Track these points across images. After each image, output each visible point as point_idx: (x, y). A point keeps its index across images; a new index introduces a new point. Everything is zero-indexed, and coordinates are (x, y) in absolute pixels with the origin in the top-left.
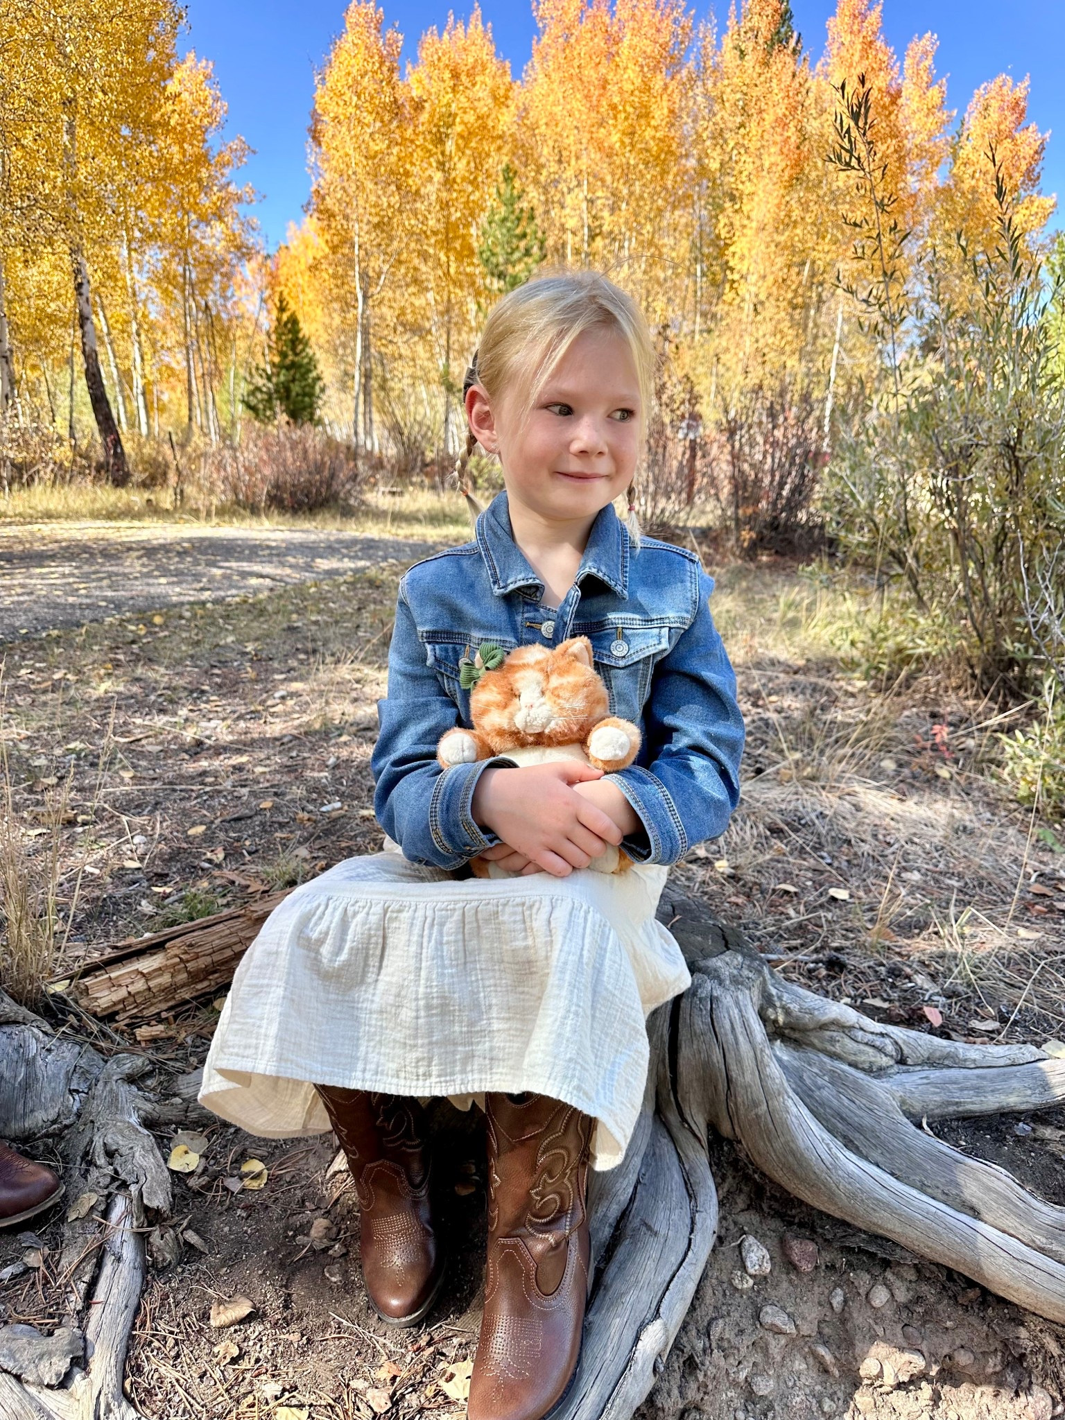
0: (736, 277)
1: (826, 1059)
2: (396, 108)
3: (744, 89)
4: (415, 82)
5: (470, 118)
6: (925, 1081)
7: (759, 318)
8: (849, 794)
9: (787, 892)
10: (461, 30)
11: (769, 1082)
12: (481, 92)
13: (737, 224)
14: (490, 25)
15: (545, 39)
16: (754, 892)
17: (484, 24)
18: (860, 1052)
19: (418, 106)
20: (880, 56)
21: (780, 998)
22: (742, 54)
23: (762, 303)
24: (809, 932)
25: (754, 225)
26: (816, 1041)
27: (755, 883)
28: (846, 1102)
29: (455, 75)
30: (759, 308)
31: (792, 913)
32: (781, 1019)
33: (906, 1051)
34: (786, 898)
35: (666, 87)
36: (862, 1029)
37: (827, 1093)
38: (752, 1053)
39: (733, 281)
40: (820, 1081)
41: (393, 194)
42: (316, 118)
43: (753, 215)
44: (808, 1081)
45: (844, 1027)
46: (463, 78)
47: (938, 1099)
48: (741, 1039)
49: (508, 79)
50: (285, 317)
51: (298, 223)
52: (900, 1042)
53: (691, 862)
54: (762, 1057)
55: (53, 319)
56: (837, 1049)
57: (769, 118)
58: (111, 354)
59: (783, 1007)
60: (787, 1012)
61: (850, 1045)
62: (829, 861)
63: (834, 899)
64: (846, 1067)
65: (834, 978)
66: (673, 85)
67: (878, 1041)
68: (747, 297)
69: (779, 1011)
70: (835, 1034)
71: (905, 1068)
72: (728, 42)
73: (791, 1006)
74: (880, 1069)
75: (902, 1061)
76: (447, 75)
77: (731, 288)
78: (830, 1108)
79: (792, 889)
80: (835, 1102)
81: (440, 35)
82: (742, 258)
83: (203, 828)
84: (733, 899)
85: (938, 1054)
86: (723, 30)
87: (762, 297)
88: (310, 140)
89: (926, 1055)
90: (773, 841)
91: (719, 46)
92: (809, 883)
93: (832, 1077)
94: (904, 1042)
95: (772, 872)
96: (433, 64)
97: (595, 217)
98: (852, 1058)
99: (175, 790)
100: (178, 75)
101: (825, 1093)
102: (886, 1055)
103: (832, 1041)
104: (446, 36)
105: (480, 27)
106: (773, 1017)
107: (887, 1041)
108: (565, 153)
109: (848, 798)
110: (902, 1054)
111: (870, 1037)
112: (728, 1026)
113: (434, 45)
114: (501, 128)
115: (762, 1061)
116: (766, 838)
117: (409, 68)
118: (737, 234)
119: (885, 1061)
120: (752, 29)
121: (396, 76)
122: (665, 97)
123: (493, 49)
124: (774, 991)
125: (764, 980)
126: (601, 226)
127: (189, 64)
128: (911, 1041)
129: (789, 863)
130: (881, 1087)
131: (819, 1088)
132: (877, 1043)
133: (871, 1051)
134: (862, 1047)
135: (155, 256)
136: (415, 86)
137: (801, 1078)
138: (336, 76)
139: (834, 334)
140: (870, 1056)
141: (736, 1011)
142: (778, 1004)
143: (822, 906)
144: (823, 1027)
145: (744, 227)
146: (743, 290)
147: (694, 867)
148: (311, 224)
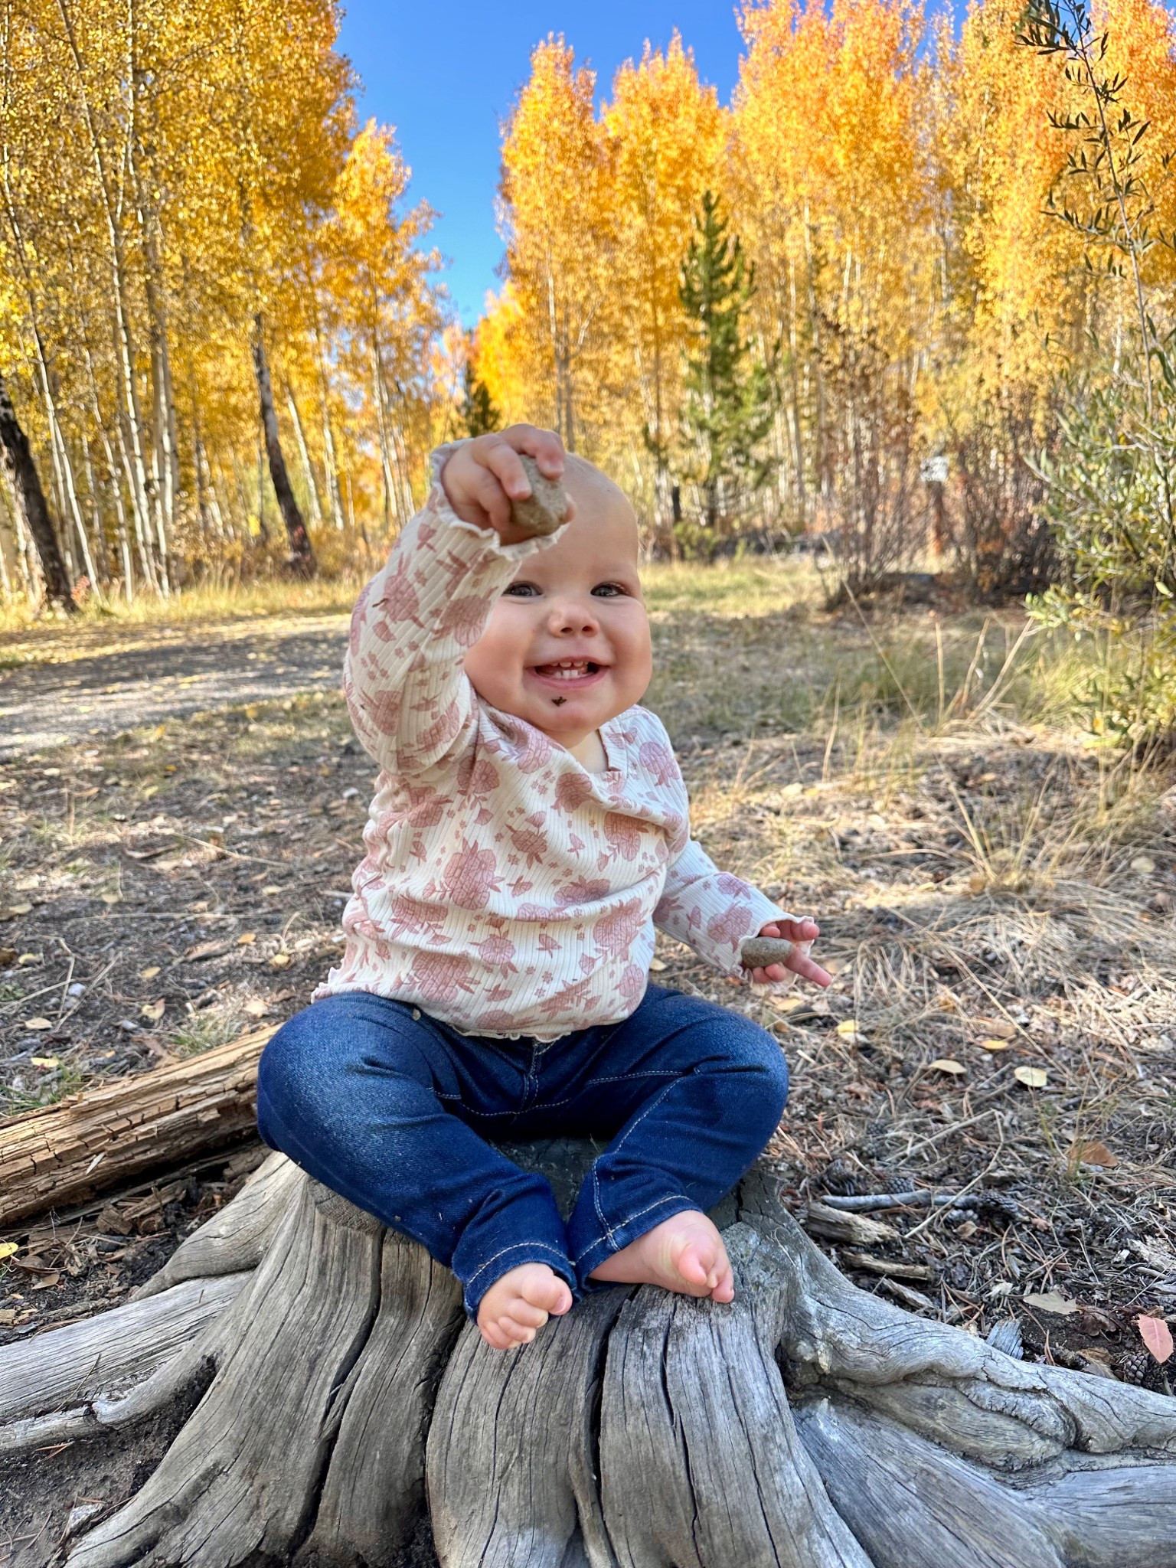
0: (989, 296)
1: (917, 1444)
2: (589, 152)
3: (990, 80)
4: (611, 121)
5: (674, 153)
6: (1121, 1497)
7: (1020, 340)
8: (1072, 912)
9: (946, 1074)
10: (659, 59)
11: (780, 1506)
12: (685, 124)
13: (987, 234)
14: (690, 50)
15: (754, 56)
16: (893, 1073)
17: (685, 49)
18: (988, 1430)
19: (616, 147)
20: (1157, 21)
21: (823, 1321)
22: (986, 42)
23: (1021, 322)
24: (964, 1148)
25: (1008, 233)
26: (897, 1407)
27: (896, 1060)
28: (949, 1542)
29: (655, 109)
30: (1018, 328)
31: (947, 1112)
32: (825, 1362)
33: (1087, 1425)
34: (942, 1083)
35: (895, 90)
36: (990, 1381)
37: (911, 1520)
38: (745, 1447)
39: (986, 302)
40: (899, 1493)
41: (587, 244)
42: (504, 171)
43: (1006, 222)
44: (875, 1492)
45: (954, 1379)
46: (664, 112)
47: (1147, 1538)
48: (721, 1417)
49: (716, 104)
50: (474, 388)
51: (497, 293)
52: (1073, 1407)
53: (797, 1023)
54: (766, 1452)
55: (237, 412)
56: (940, 1423)
57: (1021, 110)
58: (302, 446)
59: (828, 1340)
60: (837, 1350)
61: (968, 1416)
62: (1025, 1020)
63: (1022, 1086)
64: (955, 1464)
65: (991, 1238)
66: (904, 87)
67: (1028, 1406)
68: (1004, 318)
69: (821, 1346)
70: (936, 1392)
71: (1085, 1459)
72: (968, 29)
73: (843, 1337)
74: (1030, 1466)
75: (1078, 1445)
76: (646, 110)
77: (985, 310)
78: (917, 1553)
79: (954, 1068)
80: (927, 1541)
81: (637, 67)
82: (995, 275)
83: (157, 970)
84: (854, 1086)
85: (1156, 1430)
86: (961, 16)
87: (1022, 316)
88: (498, 197)
89: (1129, 1433)
90: (940, 987)
91: (958, 35)
92: (987, 1057)
93: (925, 1485)
94: (1084, 1406)
95: (930, 1038)
96: (629, 100)
97: (819, 247)
98: (971, 1443)
99: (153, 919)
100: (359, 145)
101: (907, 1519)
102: (1043, 1437)
103: (930, 1405)
104: (643, 68)
105: (681, 53)
106: (808, 1358)
107: (1045, 1405)
108: (782, 180)
109: (1068, 917)
110: (1079, 1432)
111: (1011, 1397)
112: (694, 1392)
113: (626, 80)
114: (709, 160)
115: (766, 1461)
116: (930, 983)
117: (604, 107)
118: (989, 246)
119: (1038, 1448)
120: (997, 11)
121: (590, 118)
122: (895, 100)
123: (695, 76)
124: (812, 1306)
125: (794, 1284)
126: (825, 255)
127: (369, 132)
128: (1098, 1404)
129: (959, 1023)
130: (1024, 1513)
131: (898, 1508)
132: (1025, 1412)
133: (1010, 1427)
134: (993, 1420)
135: (343, 339)
136: (610, 127)
137: (862, 1482)
138: (523, 125)
139: (1112, 349)
140: (1008, 1438)
141: (716, 1359)
142: (818, 1332)
143: (999, 1098)
144: (910, 1378)
145: (997, 237)
146: (998, 308)
147: (803, 1031)
148: (508, 288)
